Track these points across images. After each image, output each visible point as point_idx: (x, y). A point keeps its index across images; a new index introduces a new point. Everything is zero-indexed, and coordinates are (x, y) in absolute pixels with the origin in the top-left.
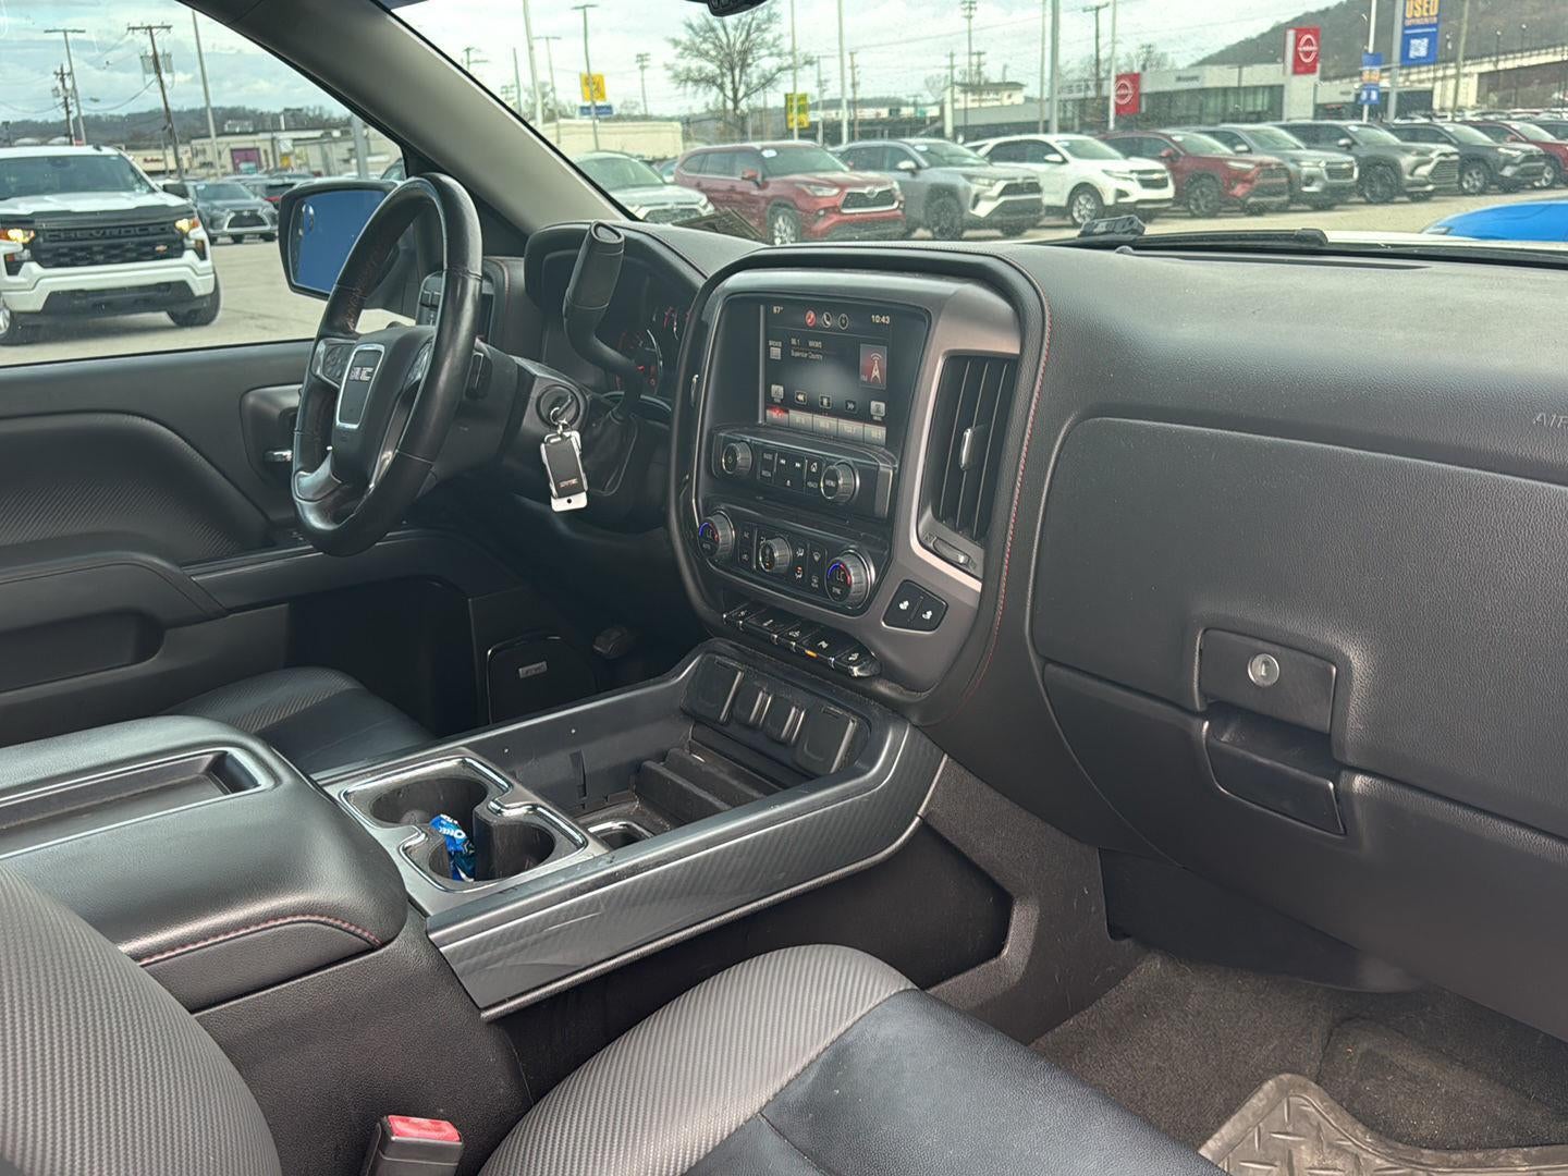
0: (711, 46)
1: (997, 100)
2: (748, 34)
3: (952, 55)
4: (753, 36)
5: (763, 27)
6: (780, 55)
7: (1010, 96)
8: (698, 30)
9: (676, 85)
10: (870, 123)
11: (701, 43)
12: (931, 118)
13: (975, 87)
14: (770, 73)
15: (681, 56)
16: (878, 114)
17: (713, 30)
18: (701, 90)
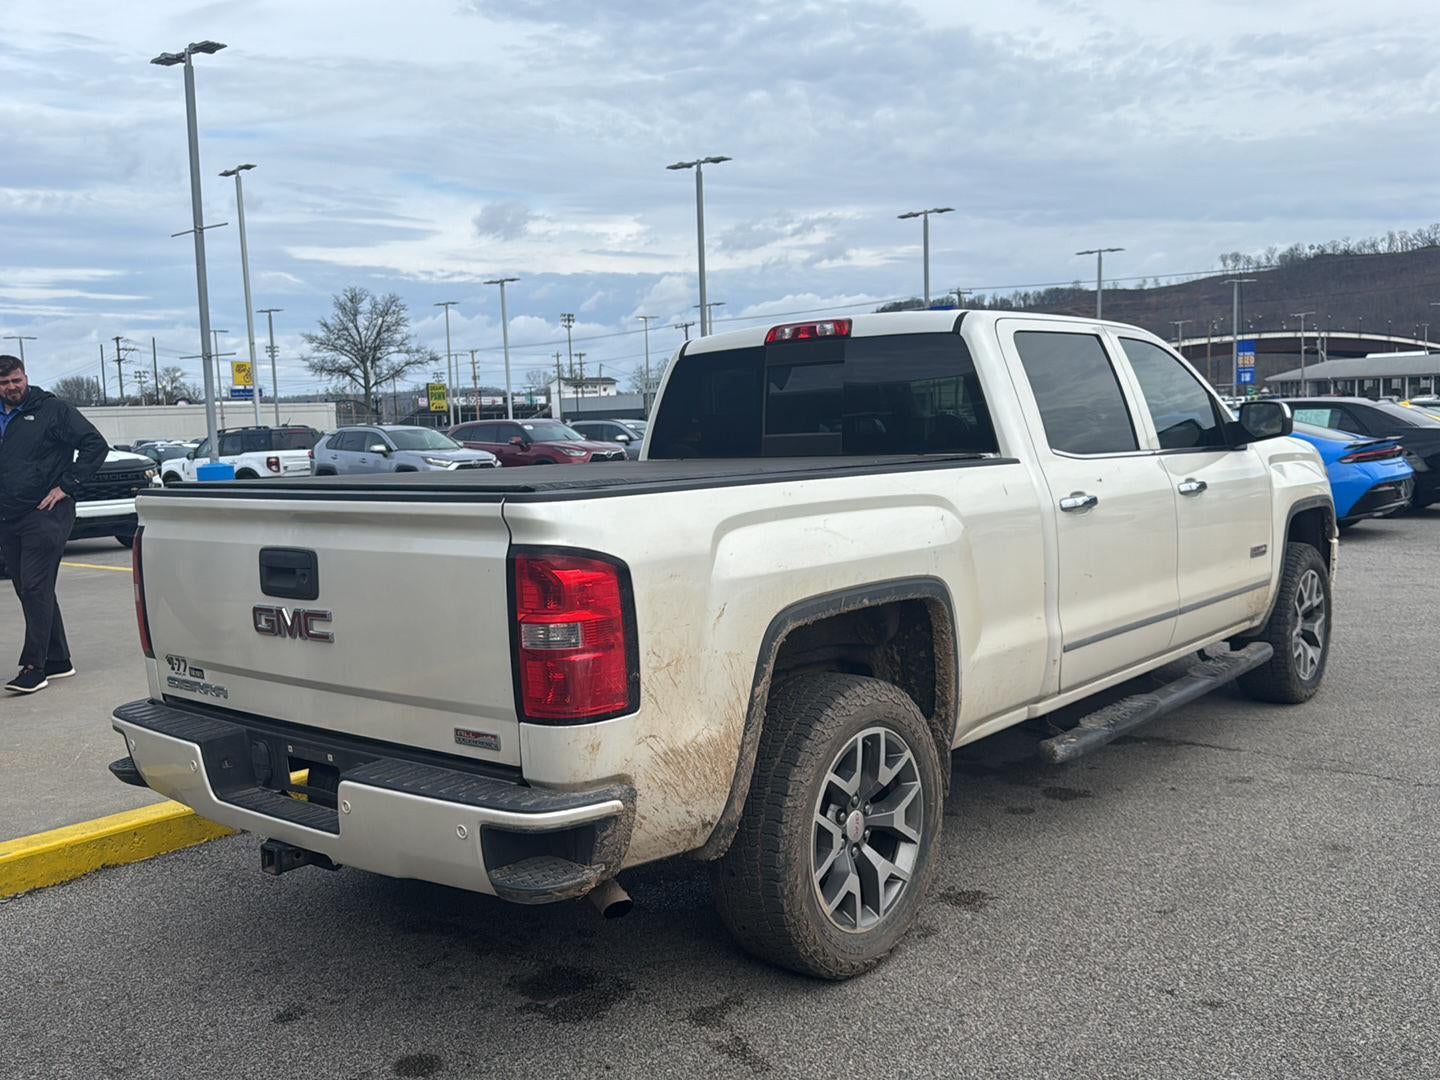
0: (344, 342)
1: (596, 392)
2: (379, 333)
3: (558, 356)
4: (385, 335)
5: (393, 328)
6: (407, 352)
7: (605, 390)
8: (332, 328)
9: (312, 373)
10: (488, 408)
11: (336, 339)
12: (540, 405)
13: (577, 382)
14: (399, 365)
15: (317, 350)
16: (494, 402)
17: (347, 329)
18: (334, 377)
